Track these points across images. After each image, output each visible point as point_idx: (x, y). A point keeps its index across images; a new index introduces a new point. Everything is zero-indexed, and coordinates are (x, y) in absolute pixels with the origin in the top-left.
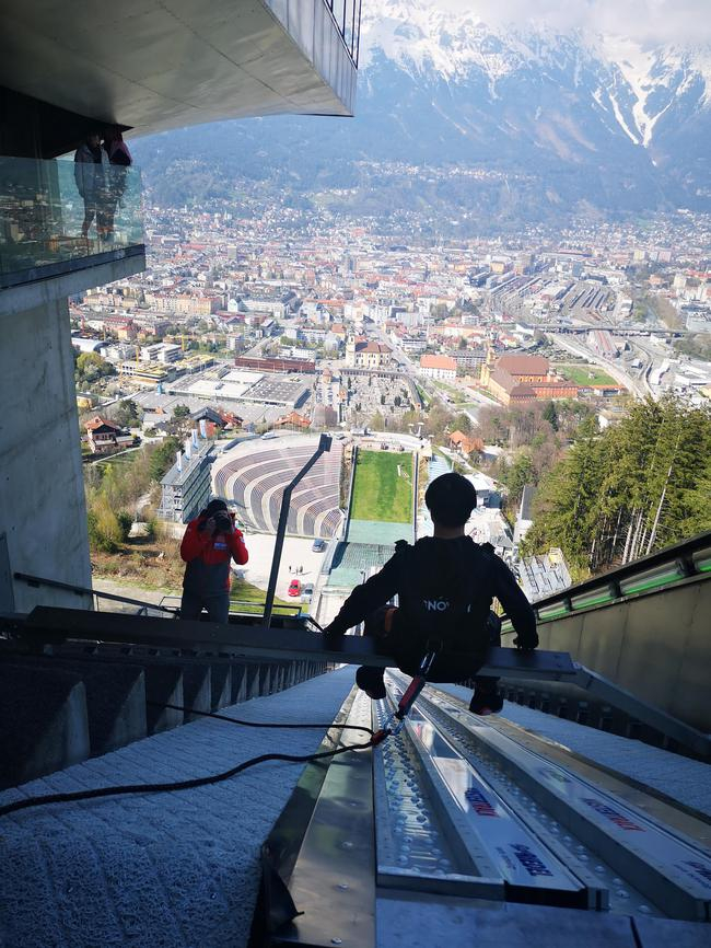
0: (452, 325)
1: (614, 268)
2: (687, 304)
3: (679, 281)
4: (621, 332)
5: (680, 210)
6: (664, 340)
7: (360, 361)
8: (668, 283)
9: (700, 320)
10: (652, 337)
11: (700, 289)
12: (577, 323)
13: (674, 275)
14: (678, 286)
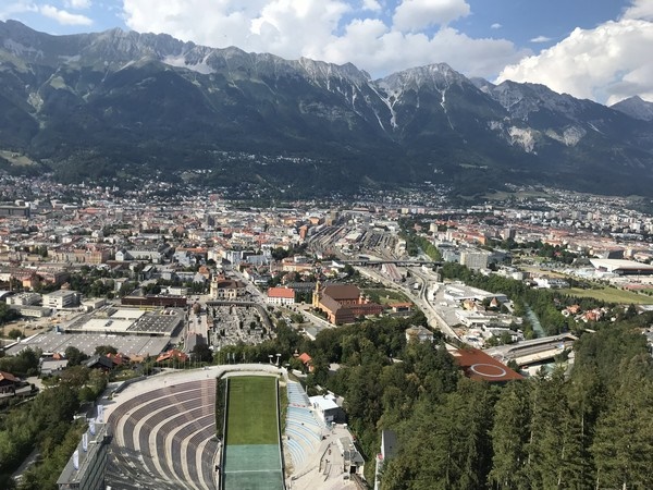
0: (287, 263)
1: (390, 219)
2: (442, 243)
3: (433, 228)
4: (403, 264)
5: (426, 182)
6: (432, 269)
7: (221, 295)
8: (426, 229)
9: (452, 254)
10: (423, 267)
11: (447, 233)
12: (373, 258)
13: (429, 223)
14: (433, 231)
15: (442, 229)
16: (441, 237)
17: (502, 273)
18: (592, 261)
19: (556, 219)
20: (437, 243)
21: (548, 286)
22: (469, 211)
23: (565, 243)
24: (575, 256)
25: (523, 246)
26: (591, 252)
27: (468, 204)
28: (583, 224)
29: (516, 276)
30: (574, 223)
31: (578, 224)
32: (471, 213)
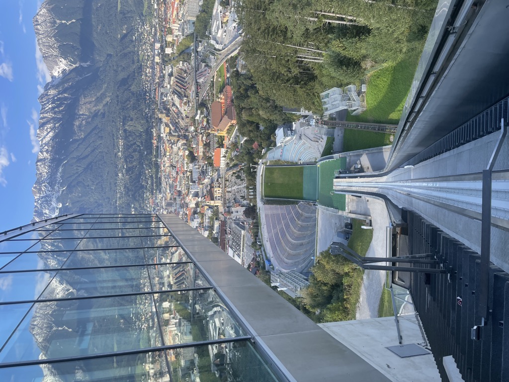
0: (198, 152)
4: (197, 66)
6: (200, 44)
7: (219, 198)
8: (170, 44)
11: (173, 28)
12: (193, 88)
13: (166, 41)
14: (172, 39)
20: (181, 36)
27: (150, 7)
32: (157, 5)
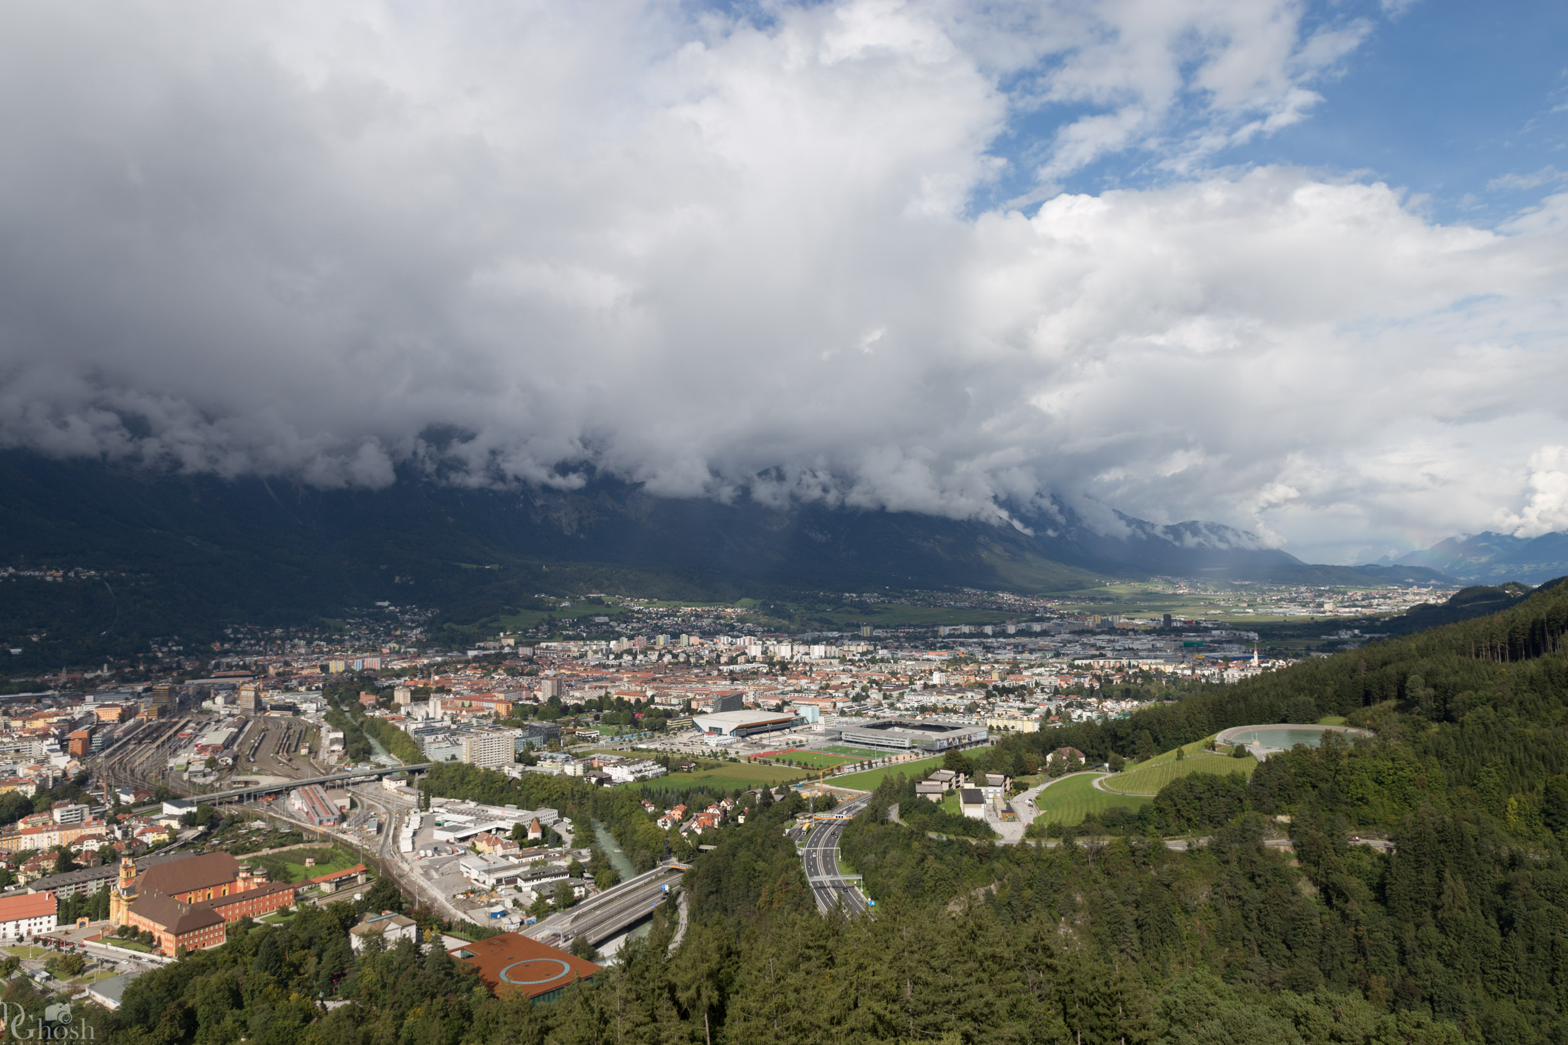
0: (35, 830)
1: (303, 689)
2: (421, 726)
3: (401, 696)
4: (339, 782)
5: (379, 604)
6: (404, 783)
8: (386, 700)
9: (443, 745)
10: (386, 782)
11: (431, 703)
12: (266, 781)
13: (392, 688)
14: (401, 702)
15: (420, 696)
16: (420, 712)
17: (546, 767)
18: (697, 720)
19: (629, 652)
20: (412, 727)
21: (631, 778)
22: (471, 654)
23: (649, 694)
24: (669, 714)
25: (579, 709)
26: (694, 705)
27: (467, 642)
28: (675, 656)
29: (573, 769)
30: (661, 656)
31: (667, 658)
32: (476, 657)
